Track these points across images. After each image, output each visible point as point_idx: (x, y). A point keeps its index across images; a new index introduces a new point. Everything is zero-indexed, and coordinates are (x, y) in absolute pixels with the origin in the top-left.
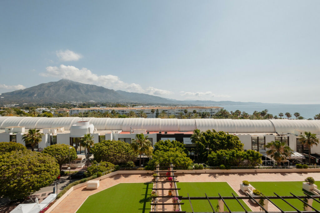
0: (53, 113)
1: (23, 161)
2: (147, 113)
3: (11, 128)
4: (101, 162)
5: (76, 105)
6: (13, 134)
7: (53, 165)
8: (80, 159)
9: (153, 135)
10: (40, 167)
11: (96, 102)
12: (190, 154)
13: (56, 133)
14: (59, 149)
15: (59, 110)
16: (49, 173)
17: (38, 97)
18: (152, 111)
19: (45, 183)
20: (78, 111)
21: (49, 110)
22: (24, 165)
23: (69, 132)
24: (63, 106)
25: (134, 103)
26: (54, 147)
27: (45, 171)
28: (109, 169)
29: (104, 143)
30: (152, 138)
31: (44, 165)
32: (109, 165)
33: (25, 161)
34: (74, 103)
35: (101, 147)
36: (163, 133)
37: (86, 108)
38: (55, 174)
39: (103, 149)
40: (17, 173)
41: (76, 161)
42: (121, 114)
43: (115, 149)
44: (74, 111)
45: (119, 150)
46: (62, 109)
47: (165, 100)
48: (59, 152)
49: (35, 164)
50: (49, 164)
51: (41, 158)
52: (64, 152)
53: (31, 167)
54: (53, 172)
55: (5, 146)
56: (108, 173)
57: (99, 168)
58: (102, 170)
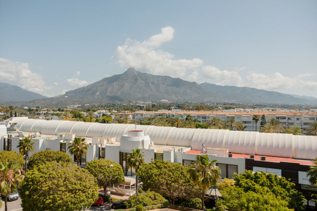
0: (113, 117)
1: (59, 174)
2: (245, 122)
3: (63, 134)
4: (147, 191)
5: (144, 107)
6: (64, 141)
7: (90, 186)
8: (129, 184)
9: (239, 160)
10: (76, 185)
11: (169, 102)
12: (306, 204)
13: (105, 144)
14: (103, 166)
15: (121, 113)
16: (84, 194)
17: (100, 96)
18: (254, 119)
19: (79, 206)
20: (142, 115)
21: (109, 114)
22: (60, 179)
23: (118, 144)
24: (126, 108)
25: (229, 104)
26: (97, 163)
27: (80, 191)
28: (155, 203)
29: (155, 164)
30: (237, 166)
31: (80, 184)
32: (157, 197)
33: (61, 175)
34: (141, 103)
35: (149, 170)
36: (257, 159)
37: (152, 111)
38: (92, 198)
39: (152, 173)
40: (52, 187)
41: (125, 185)
42: (201, 122)
43: (169, 176)
44: (137, 115)
45: (176, 178)
46: (124, 112)
47: (291, 97)
48: (103, 169)
49: (71, 180)
50: (86, 182)
51: (78, 174)
52: (108, 171)
53: (66, 183)
54: (89, 194)
55: (52, 156)
56: (151, 209)
57: (143, 199)
58: (146, 203)
